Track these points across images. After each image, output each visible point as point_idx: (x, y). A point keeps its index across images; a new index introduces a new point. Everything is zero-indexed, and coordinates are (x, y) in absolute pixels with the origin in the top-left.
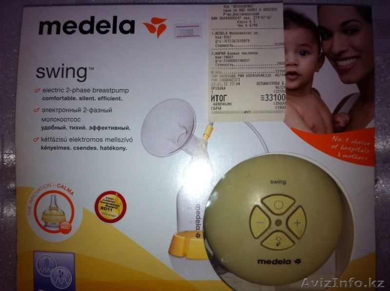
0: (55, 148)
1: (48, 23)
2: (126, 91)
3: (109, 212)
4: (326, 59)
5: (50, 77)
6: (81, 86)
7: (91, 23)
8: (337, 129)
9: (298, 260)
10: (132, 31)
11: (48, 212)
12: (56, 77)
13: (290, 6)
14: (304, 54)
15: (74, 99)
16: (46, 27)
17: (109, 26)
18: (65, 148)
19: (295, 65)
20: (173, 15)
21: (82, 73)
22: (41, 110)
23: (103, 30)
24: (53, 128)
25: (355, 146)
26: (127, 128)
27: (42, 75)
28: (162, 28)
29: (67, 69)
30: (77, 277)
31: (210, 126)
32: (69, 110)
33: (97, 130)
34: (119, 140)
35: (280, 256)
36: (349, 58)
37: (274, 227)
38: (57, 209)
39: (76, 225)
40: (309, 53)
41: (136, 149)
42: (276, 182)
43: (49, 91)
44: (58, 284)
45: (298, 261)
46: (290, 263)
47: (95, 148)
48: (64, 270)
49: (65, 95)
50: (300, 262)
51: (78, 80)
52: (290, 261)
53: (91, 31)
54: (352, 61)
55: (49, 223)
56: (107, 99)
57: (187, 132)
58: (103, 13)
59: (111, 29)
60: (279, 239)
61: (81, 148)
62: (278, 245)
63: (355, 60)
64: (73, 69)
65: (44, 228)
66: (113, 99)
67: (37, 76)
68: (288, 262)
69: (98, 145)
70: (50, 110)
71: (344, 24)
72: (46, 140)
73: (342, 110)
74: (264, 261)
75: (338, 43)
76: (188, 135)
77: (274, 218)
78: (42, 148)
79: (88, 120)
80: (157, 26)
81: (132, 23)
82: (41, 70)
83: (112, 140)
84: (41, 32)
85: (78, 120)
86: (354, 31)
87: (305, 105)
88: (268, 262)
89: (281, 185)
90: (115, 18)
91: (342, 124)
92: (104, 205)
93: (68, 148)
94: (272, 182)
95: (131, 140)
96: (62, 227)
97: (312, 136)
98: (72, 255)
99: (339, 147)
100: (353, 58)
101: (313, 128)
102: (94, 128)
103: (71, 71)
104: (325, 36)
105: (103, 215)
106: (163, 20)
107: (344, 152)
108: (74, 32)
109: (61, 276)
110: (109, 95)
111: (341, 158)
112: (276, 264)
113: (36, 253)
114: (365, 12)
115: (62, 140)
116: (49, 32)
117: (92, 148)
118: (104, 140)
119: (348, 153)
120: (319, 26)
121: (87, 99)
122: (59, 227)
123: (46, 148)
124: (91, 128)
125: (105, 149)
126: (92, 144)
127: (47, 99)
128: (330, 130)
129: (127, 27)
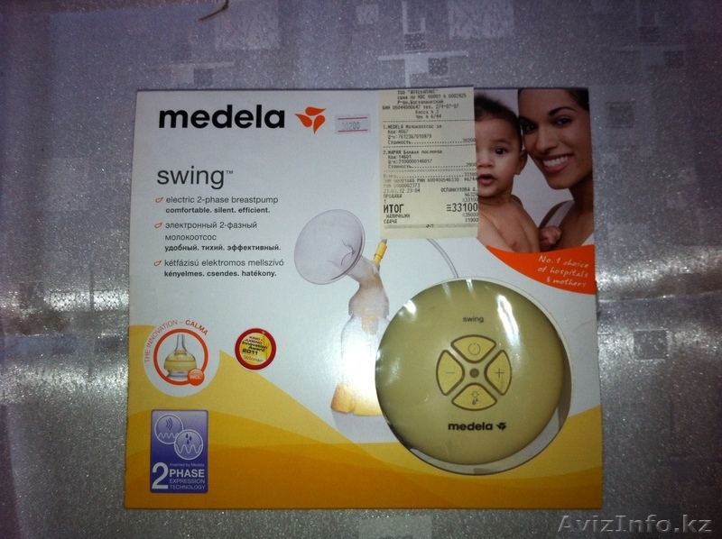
0: (183, 274)
1: (170, 112)
2: (275, 201)
3: (251, 355)
4: (529, 159)
5: (175, 182)
6: (216, 194)
7: (228, 113)
8: (545, 247)
9: (501, 424)
10: (281, 124)
11: (173, 357)
12: (183, 182)
13: (482, 91)
14: (500, 152)
15: (208, 211)
16: (168, 118)
17: (251, 117)
18: (196, 274)
19: (490, 166)
20: (335, 105)
21: (217, 177)
22: (164, 225)
23: (243, 122)
24: (180, 248)
25: (569, 268)
26: (277, 248)
27: (165, 180)
28: (320, 121)
29: (198, 173)
30: (211, 442)
31: (383, 244)
32: (202, 226)
33: (237, 250)
34: (266, 263)
35: (479, 418)
36: (559, 157)
37: (468, 379)
38: (185, 352)
39: (210, 374)
40: (507, 151)
41: (287, 274)
42: (470, 320)
43: (175, 200)
44: (184, 453)
45: (502, 426)
46: (491, 429)
47: (235, 274)
48: (194, 434)
49: (196, 206)
50: (504, 427)
51: (213, 187)
52: (491, 425)
53: (228, 124)
54: (562, 159)
55: (174, 372)
56: (251, 211)
57: (353, 252)
58: (243, 102)
59: (254, 122)
60: (475, 395)
61: (217, 274)
62: (474, 403)
63: (566, 158)
64: (206, 172)
65: (166, 379)
66: (258, 211)
67: (159, 181)
68: (489, 427)
69: (238, 269)
70: (176, 226)
71: (553, 112)
72: (171, 263)
73: (551, 223)
74: (457, 425)
75: (545, 136)
76: (355, 255)
77: (468, 367)
78: (166, 274)
79: (226, 237)
80: (313, 118)
81: (281, 114)
82: (163, 174)
83: (257, 263)
84: (162, 125)
85: (213, 238)
86: (566, 121)
87: (503, 217)
88: (462, 427)
89: (477, 322)
90: (259, 108)
91: (551, 241)
92: (247, 347)
93: (201, 274)
94: (465, 319)
95: (281, 263)
96: (192, 377)
97: (514, 256)
98: (205, 413)
99: (548, 269)
100: (564, 156)
101: (514, 246)
102: (234, 248)
103: (203, 176)
104: (528, 128)
105: (246, 360)
106: (321, 111)
107: (554, 277)
108: (205, 125)
109: (188, 442)
110: (252, 206)
111: (551, 284)
112: (473, 429)
113: (154, 413)
115: (192, 263)
116: (173, 125)
117: (231, 274)
118: (246, 263)
119: (560, 277)
120: (520, 116)
121: (224, 211)
122: (188, 376)
123: (170, 274)
124: (230, 248)
125: (249, 274)
126: (231, 269)
127: (173, 211)
128: (535, 248)
129: (274, 119)
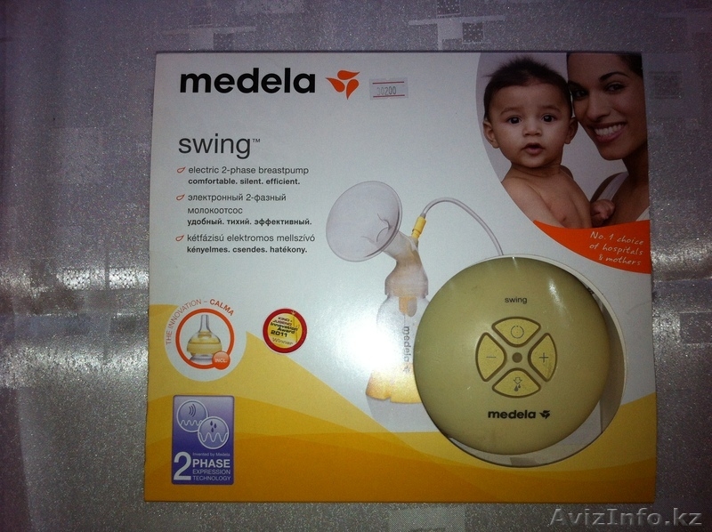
0: (207, 250)
1: (192, 76)
2: (305, 171)
3: (283, 338)
5: (198, 151)
6: (242, 164)
7: (255, 77)
8: (597, 223)
9: (545, 412)
10: (311, 89)
11: (196, 339)
12: (207, 151)
14: (549, 119)
15: (233, 182)
16: (190, 82)
17: (279, 82)
18: (221, 250)
19: (537, 134)
20: (367, 67)
21: (243, 146)
22: (186, 198)
23: (271, 87)
24: (203, 221)
25: (623, 245)
26: (307, 222)
27: (187, 149)
28: (353, 85)
29: (223, 141)
30: (236, 430)
31: (421, 219)
32: (227, 198)
33: (265, 225)
34: (296, 239)
35: (520, 406)
36: (612, 125)
37: (511, 364)
38: (209, 334)
39: (236, 357)
40: (556, 119)
41: (319, 250)
42: (512, 300)
43: (198, 170)
44: (208, 442)
45: (546, 414)
46: (534, 417)
47: (263, 250)
48: (218, 421)
49: (221, 176)
50: (548, 415)
51: (238, 156)
52: (534, 413)
53: (255, 89)
54: (615, 127)
55: (198, 355)
56: (279, 182)
57: (390, 227)
58: (271, 65)
59: (282, 87)
60: (518, 381)
61: (244, 250)
62: (516, 389)
63: (620, 127)
64: (231, 141)
65: (189, 362)
66: (287, 182)
67: (180, 150)
68: (532, 415)
69: (266, 245)
70: (200, 198)
71: (604, 78)
72: (194, 238)
73: (603, 196)
74: (498, 413)
75: (597, 103)
76: (392, 231)
77: (511, 351)
78: (189, 250)
79: (252, 211)
80: (346, 82)
81: (312, 78)
82: (185, 142)
83: (286, 239)
84: (183, 89)
85: (238, 211)
86: (619, 87)
87: (552, 190)
88: (503, 415)
89: (520, 304)
90: (288, 71)
91: (604, 216)
92: (276, 328)
93: (226, 250)
94: (507, 300)
95: (312, 238)
96: (217, 360)
97: (562, 232)
98: (230, 399)
99: (601, 246)
100: (617, 124)
101: (564, 221)
102: (262, 222)
103: (227, 144)
104: (578, 94)
105: (274, 343)
106: (355, 74)
107: (606, 254)
108: (230, 89)
109: (212, 430)
110: (281, 176)
111: (603, 262)
112: (515, 417)
113: (176, 398)
114: (633, 62)
115: (217, 238)
116: (196, 89)
117: (258, 250)
118: (275, 239)
119: (612, 255)
120: (570, 82)
121: (251, 182)
122: (213, 360)
123: (193, 250)
124: (257, 222)
125: (277, 250)
126: (259, 244)
127: (196, 182)
128: (587, 224)
129: (304, 83)
